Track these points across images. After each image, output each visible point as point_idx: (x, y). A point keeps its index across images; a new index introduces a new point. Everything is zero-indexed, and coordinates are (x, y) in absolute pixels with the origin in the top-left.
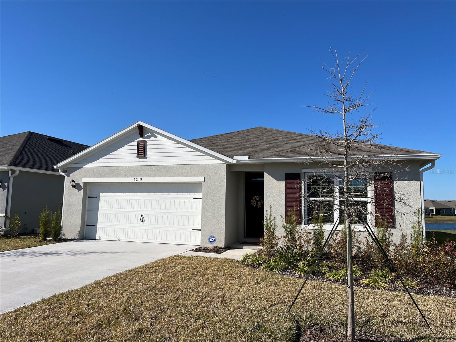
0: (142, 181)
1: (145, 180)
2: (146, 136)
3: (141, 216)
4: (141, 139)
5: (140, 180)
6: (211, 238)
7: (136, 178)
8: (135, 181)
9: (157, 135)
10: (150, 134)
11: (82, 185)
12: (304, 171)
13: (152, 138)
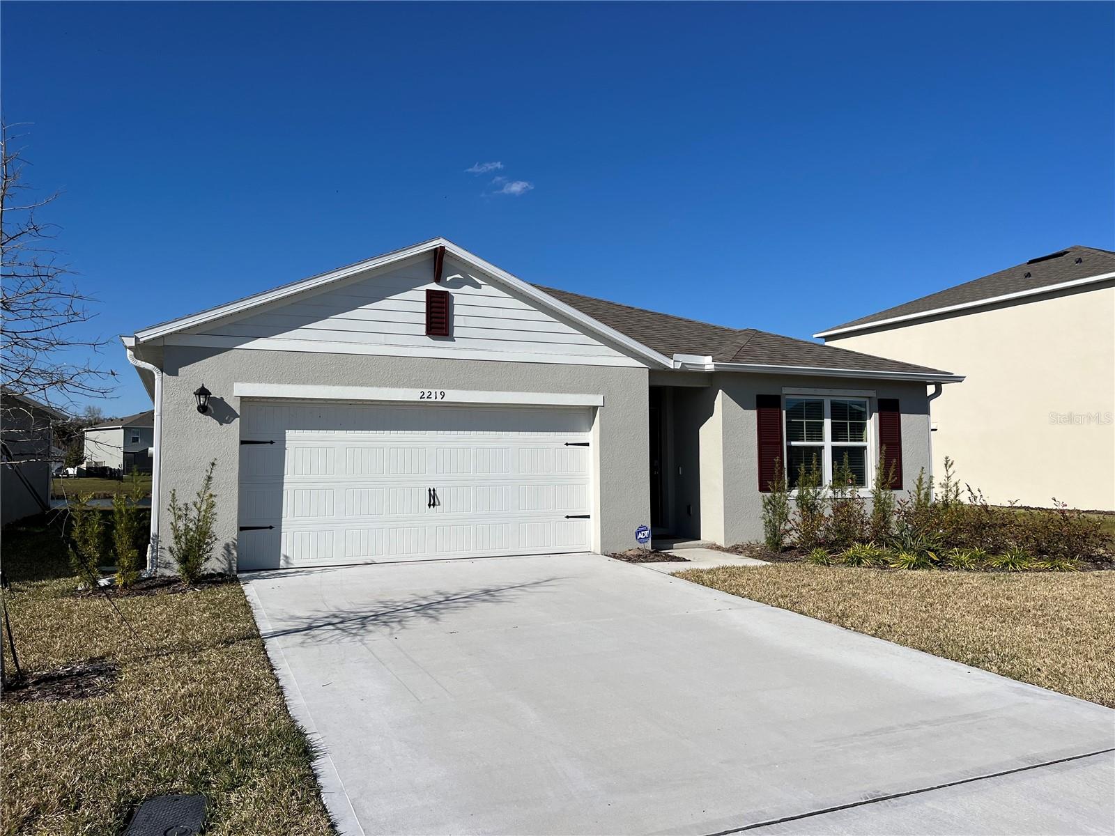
0: (443, 400)
1: (453, 396)
2: (448, 279)
3: (430, 490)
4: (434, 286)
5: (439, 397)
6: (641, 532)
7: (426, 391)
8: (422, 400)
9: (480, 282)
10: (458, 276)
11: (235, 406)
12: (785, 391)
13: (467, 289)
